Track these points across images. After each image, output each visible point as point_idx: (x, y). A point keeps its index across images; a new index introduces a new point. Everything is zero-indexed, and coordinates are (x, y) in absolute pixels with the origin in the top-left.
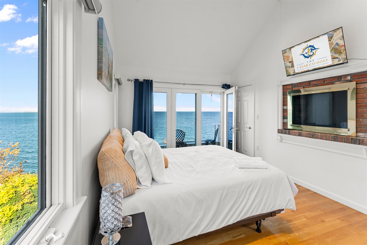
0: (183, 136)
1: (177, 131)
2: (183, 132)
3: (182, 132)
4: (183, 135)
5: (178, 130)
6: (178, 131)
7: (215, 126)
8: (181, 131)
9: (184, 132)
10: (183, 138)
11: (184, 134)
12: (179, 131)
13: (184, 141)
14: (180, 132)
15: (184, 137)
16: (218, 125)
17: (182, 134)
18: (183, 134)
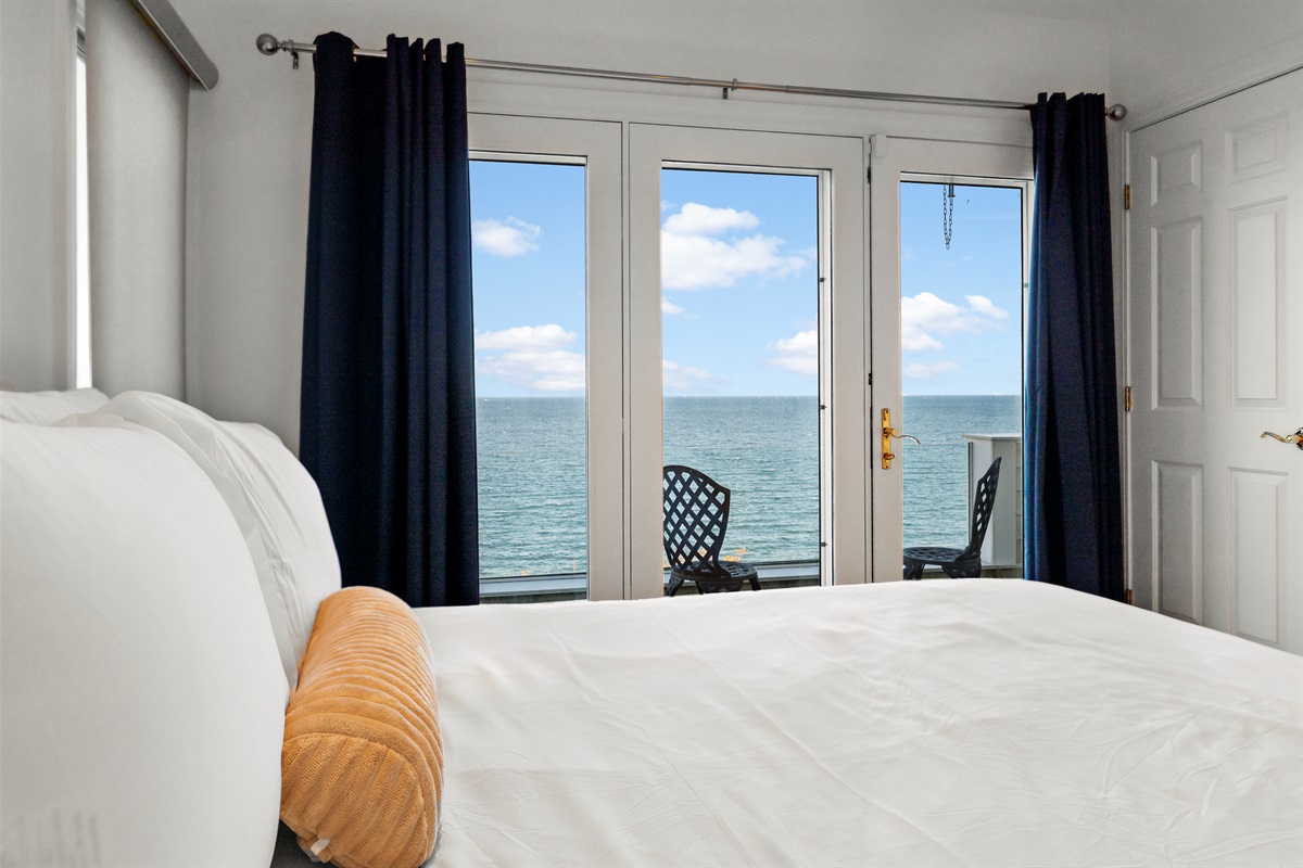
0: (714, 520)
1: (672, 475)
2: (710, 489)
3: (702, 489)
4: (713, 509)
5: (679, 469)
6: (679, 477)
7: (971, 446)
8: (695, 475)
9: (718, 488)
10: (716, 530)
11: (720, 497)
12: (686, 476)
13: (724, 556)
14: (694, 486)
15: (723, 527)
16: (994, 440)
17: (703, 498)
18: (712, 498)
